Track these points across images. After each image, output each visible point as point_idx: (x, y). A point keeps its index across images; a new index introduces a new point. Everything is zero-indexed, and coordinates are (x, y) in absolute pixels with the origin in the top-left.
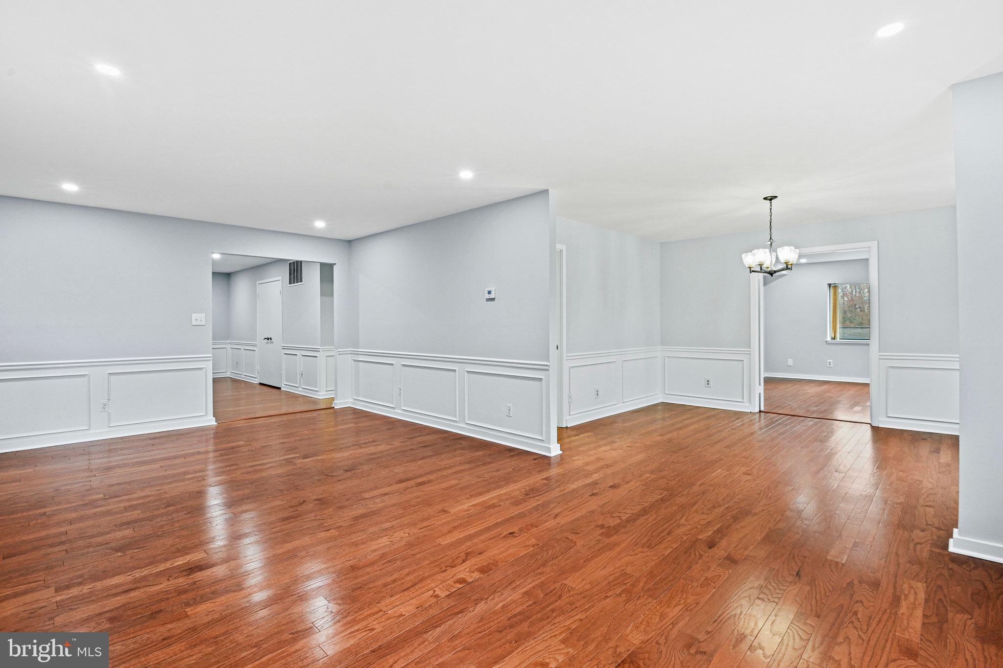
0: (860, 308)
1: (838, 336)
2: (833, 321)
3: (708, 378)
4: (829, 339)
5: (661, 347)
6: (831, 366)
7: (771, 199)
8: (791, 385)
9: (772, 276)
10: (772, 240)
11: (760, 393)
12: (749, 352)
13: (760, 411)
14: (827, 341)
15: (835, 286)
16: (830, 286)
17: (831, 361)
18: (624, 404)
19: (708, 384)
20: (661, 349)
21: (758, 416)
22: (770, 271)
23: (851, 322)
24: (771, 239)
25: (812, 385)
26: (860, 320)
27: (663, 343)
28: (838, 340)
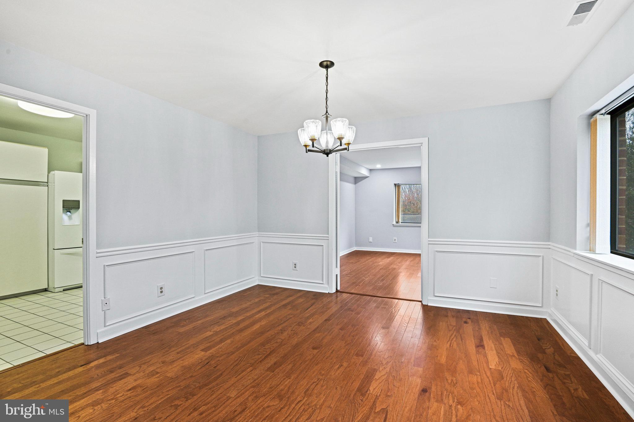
0: (413, 203)
1: (400, 221)
2: (397, 210)
3: (295, 262)
4: (394, 223)
5: (257, 233)
6: (396, 242)
7: (327, 65)
8: (369, 258)
9: (328, 156)
10: (327, 114)
11: (337, 275)
12: (327, 238)
13: (337, 291)
14: (393, 224)
15: (398, 186)
16: (396, 186)
17: (396, 238)
18: (206, 295)
19: (295, 267)
20: (257, 235)
21: (334, 296)
22: (324, 150)
23: (409, 211)
24: (327, 112)
25: (384, 257)
26: (413, 210)
27: (261, 228)
28: (400, 223)
